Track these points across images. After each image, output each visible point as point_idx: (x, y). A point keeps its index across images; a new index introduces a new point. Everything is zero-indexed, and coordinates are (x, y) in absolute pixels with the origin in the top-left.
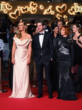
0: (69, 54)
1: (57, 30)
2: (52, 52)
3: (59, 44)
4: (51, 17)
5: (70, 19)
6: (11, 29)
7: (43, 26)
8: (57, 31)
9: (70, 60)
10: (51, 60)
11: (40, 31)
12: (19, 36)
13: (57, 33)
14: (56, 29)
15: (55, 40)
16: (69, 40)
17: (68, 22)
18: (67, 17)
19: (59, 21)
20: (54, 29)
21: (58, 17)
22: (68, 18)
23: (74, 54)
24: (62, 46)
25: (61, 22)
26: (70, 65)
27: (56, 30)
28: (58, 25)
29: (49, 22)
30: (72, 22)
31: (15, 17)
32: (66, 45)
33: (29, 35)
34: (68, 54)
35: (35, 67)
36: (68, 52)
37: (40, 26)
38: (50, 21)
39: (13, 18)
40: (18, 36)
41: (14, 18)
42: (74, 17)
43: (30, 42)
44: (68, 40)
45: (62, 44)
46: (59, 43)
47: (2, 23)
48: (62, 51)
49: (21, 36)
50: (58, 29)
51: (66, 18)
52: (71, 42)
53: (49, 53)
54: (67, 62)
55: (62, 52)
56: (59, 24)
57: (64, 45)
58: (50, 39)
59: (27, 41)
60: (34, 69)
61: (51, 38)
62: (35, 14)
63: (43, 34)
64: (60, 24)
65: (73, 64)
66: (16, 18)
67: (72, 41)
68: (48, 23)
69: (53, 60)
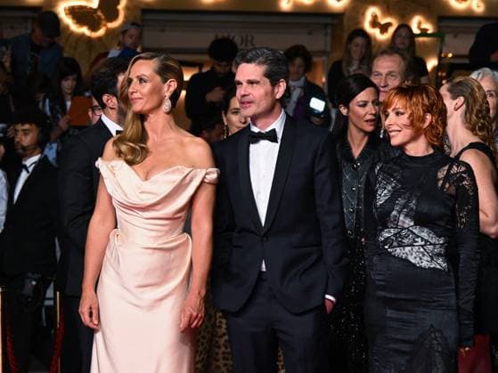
0: (444, 265)
1: (370, 109)
2: (331, 254)
3: (381, 201)
4: (326, 26)
5: (448, 38)
6: (69, 104)
7: (274, 83)
8: (369, 117)
9: (453, 302)
10: (329, 307)
11: (255, 119)
12: (133, 150)
13: (366, 133)
14: (364, 105)
15: (353, 177)
16: (448, 177)
17: (440, 59)
18: (430, 28)
19: (384, 52)
20: (347, 106)
21: (375, 23)
22: (439, 35)
23: (474, 264)
24: (400, 212)
25: (397, 58)
26: (451, 335)
27: (361, 111)
28: (375, 80)
29: (315, 59)
30: (466, 61)
31: (94, 28)
32: (425, 208)
33: (199, 140)
34: (440, 264)
35: (223, 349)
36: (439, 255)
37: (251, 82)
38: (324, 53)
39: (83, 35)
40: (124, 148)
41: (85, 30)
42: (479, 25)
43: (198, 188)
44: (441, 175)
45: (401, 201)
46: (382, 196)
47: (7, 64)
48: (401, 245)
49: (145, 152)
50: (376, 102)
51: (424, 33)
52: (458, 188)
53: (314, 257)
54: (432, 318)
55: (398, 251)
56: (384, 71)
57: (413, 204)
58: (317, 170)
59: (178, 178)
60: (221, 362)
61: (323, 164)
62: (222, 8)
63: (271, 136)
64: (389, 74)
65: (470, 332)
66: (101, 32)
67: (464, 179)
68: (308, 66)
69: (335, 305)
